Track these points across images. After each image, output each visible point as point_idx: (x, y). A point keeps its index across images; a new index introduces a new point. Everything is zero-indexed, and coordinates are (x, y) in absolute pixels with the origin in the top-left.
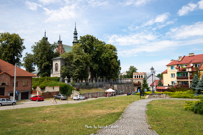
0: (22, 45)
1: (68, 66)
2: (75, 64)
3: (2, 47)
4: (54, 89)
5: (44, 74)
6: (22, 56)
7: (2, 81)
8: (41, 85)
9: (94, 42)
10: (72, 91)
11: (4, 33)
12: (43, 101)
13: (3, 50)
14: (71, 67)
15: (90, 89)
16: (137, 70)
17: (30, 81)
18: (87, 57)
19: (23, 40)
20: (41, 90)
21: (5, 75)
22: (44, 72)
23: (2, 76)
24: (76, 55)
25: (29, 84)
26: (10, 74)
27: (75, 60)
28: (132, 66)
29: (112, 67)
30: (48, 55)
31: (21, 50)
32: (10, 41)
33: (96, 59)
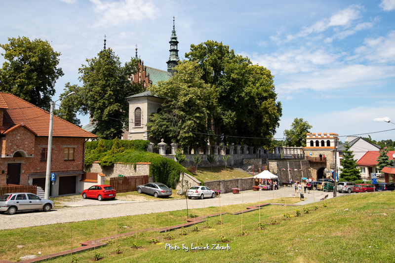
0: (55, 68)
1: (166, 113)
2: (183, 110)
3: (12, 71)
4: (137, 169)
5: (108, 133)
6: (54, 91)
7: (15, 147)
8: (104, 159)
9: (226, 59)
10: (181, 175)
11: (17, 38)
12: (113, 199)
13: (15, 77)
14: (174, 116)
15: (217, 172)
16: (310, 127)
17: (81, 149)
18: (211, 93)
19: (58, 55)
20: (103, 171)
21: (22, 131)
22: (109, 129)
23: (16, 134)
24: (185, 86)
25: (78, 156)
26: (34, 130)
27: (182, 99)
28: (298, 119)
29: (266, 119)
30: (118, 88)
31: (53, 79)
32: (29, 56)
33: (231, 97)
